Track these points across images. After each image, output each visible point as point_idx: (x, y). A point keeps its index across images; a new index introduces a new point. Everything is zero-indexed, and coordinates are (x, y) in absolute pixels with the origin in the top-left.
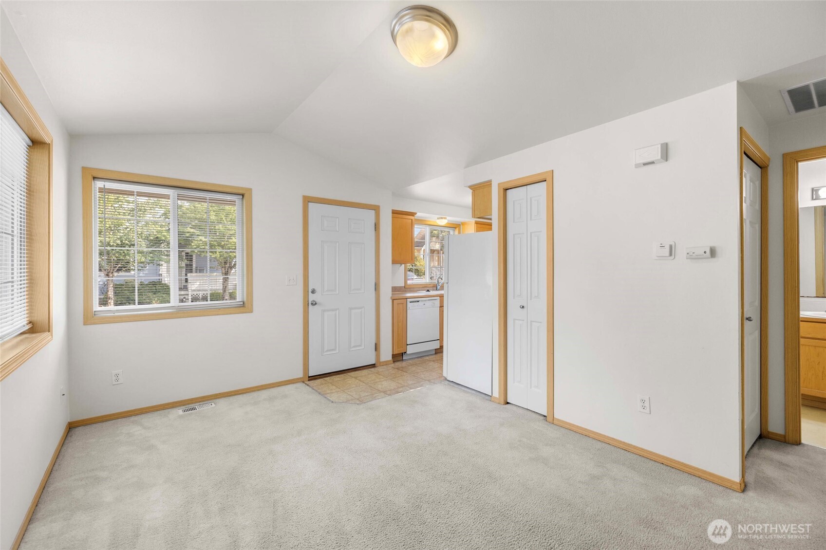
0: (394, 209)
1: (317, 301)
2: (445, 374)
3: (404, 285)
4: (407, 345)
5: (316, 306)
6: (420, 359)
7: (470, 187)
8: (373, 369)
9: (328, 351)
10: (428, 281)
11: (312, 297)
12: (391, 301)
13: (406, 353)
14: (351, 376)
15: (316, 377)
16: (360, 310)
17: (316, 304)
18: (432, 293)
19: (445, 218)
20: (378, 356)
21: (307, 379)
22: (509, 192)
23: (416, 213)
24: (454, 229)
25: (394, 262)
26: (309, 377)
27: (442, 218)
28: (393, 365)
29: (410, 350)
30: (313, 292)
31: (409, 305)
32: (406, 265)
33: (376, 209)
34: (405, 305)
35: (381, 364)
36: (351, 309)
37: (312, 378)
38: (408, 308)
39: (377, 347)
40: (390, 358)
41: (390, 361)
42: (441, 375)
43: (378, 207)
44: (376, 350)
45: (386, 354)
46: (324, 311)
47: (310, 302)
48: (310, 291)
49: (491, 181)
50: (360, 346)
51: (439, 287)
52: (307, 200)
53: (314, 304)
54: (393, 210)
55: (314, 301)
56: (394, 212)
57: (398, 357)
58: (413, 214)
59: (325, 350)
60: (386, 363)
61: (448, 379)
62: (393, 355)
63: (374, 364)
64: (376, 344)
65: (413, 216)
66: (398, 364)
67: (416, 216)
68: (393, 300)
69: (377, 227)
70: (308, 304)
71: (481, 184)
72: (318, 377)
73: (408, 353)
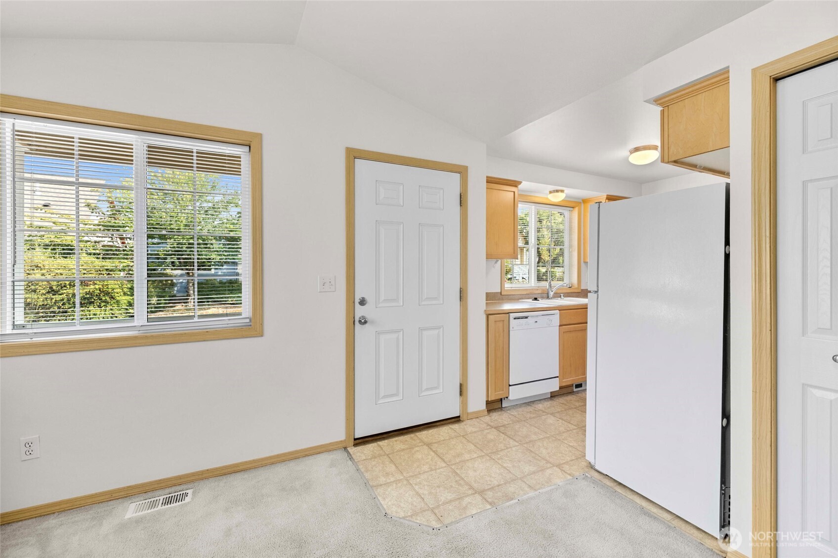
0: (490, 175)
1: (369, 317)
2: (589, 457)
3: (500, 291)
4: (510, 386)
5: (367, 325)
6: (529, 409)
7: (657, 101)
8: (456, 426)
9: (385, 397)
10: (533, 285)
11: (360, 311)
12: (484, 317)
13: (507, 398)
14: (422, 441)
15: (367, 439)
16: (437, 331)
17: (365, 322)
18: (542, 303)
19: (562, 191)
20: (464, 404)
21: (352, 442)
22: (781, 84)
23: (520, 183)
24: (572, 209)
25: (489, 257)
26: (355, 439)
27: (557, 191)
28: (487, 419)
29: (515, 394)
30: (363, 302)
31: (512, 321)
32: (503, 260)
33: (462, 171)
34: (506, 323)
35: (470, 417)
36: (421, 330)
37: (360, 441)
38: (511, 329)
39: (462, 390)
40: (483, 407)
41: (483, 411)
42: (585, 459)
43: (466, 168)
44: (461, 394)
45: (477, 401)
46: (378, 333)
47: (357, 319)
48: (357, 301)
49: (728, 72)
50: (436, 388)
51: (551, 294)
52: (353, 155)
53: (363, 321)
54: (487, 177)
55: (363, 317)
56: (490, 181)
57: (494, 405)
58: (515, 184)
59: (382, 394)
60: (477, 416)
61: (597, 468)
62: (487, 401)
63: (459, 417)
64: (461, 385)
65: (516, 186)
66: (495, 415)
67: (520, 186)
68: (488, 316)
69: (462, 200)
70: (354, 322)
71: (695, 85)
72: (370, 439)
73: (510, 398)
